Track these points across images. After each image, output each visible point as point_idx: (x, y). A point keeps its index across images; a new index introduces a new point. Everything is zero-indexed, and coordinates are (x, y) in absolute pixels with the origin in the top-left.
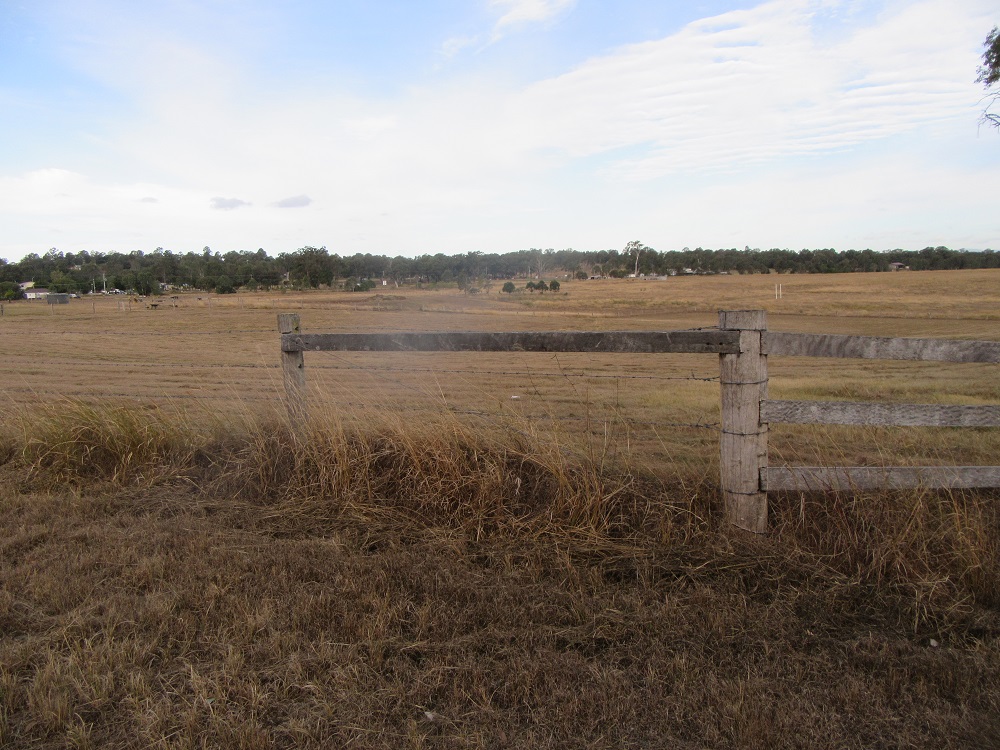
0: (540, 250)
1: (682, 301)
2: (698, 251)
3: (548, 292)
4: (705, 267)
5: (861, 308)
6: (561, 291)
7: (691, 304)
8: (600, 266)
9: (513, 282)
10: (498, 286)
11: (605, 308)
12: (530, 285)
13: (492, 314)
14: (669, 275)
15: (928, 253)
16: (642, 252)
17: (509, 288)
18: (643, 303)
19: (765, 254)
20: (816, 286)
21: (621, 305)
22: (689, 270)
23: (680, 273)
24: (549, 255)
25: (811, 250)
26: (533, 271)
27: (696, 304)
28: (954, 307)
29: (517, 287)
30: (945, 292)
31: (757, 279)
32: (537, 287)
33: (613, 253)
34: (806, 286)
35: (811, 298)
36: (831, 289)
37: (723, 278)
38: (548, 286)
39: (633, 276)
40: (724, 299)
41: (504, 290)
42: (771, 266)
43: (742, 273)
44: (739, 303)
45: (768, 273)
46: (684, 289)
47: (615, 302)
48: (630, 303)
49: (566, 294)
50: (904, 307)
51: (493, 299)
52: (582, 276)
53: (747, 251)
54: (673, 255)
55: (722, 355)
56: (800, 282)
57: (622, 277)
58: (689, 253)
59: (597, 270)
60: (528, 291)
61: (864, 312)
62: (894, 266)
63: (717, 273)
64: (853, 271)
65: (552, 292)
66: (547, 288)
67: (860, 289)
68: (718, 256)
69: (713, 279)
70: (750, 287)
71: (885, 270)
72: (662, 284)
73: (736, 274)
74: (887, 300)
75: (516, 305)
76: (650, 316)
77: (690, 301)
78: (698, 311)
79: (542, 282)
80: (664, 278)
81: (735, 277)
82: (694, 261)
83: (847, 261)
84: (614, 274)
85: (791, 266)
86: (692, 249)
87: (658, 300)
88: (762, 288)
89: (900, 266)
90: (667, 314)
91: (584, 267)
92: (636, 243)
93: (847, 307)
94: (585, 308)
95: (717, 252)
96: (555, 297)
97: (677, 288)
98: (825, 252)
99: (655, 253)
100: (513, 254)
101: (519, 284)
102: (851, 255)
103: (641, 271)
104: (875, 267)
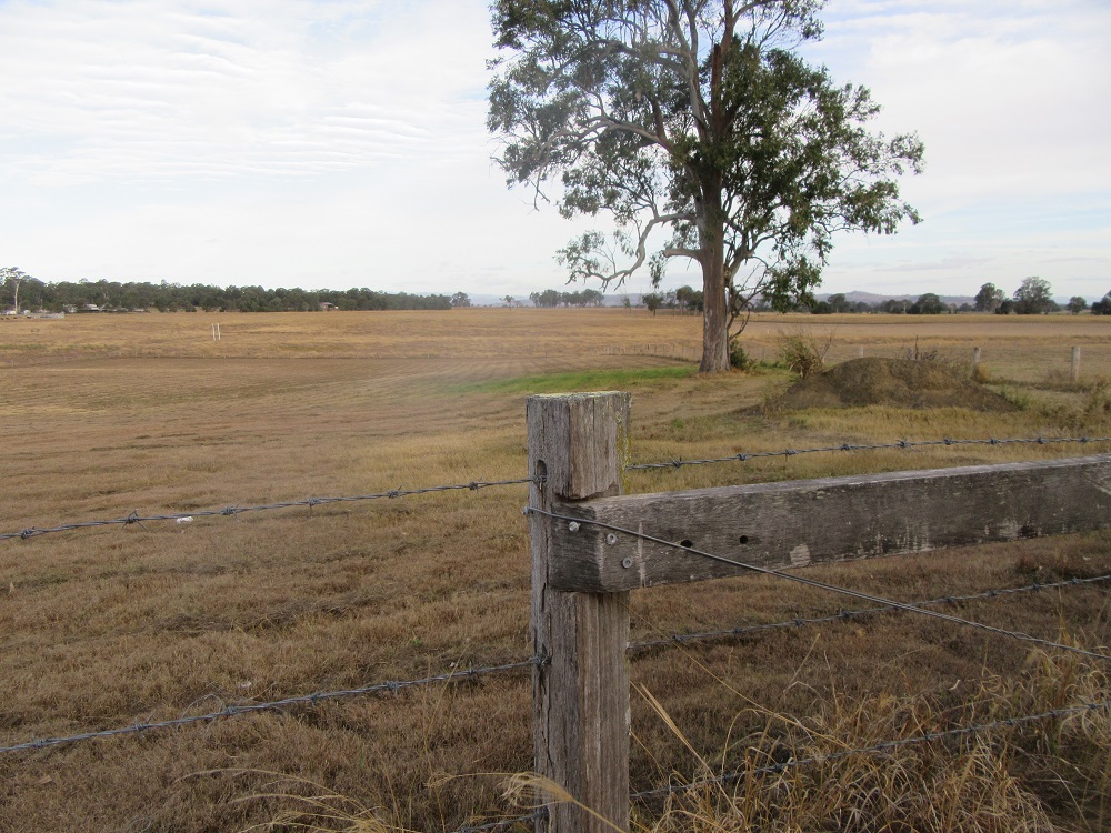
1: (97, 343)
2: (102, 284)
4: (114, 303)
5: (309, 349)
7: (110, 348)
14: (66, 312)
15: (353, 293)
16: (22, 283)
18: (42, 348)
19: (186, 289)
20: (256, 325)
21: (9, 351)
22: (94, 307)
23: (82, 310)
25: (239, 286)
27: (117, 348)
28: (394, 346)
30: (380, 332)
31: (181, 317)
34: (243, 326)
35: (254, 340)
36: (270, 329)
37: (138, 316)
39: (12, 312)
40: (150, 341)
42: (196, 304)
43: (162, 311)
44: (172, 345)
45: (194, 311)
46: (92, 329)
48: (21, 348)
50: (351, 347)
53: (163, 286)
54: (67, 287)
56: (235, 322)
58: (90, 285)
61: (315, 353)
62: (324, 305)
63: (131, 310)
64: (286, 311)
67: (300, 329)
68: (129, 291)
69: (128, 318)
70: (179, 329)
71: (317, 310)
72: (59, 323)
73: (155, 311)
74: (331, 340)
76: (60, 364)
77: (109, 344)
78: (124, 357)
80: (61, 316)
81: (154, 316)
82: (98, 295)
83: (278, 299)
85: (221, 303)
86: (94, 280)
87: (60, 344)
88: (193, 328)
89: (329, 306)
90: (82, 361)
92: (11, 270)
93: (295, 348)
95: (126, 285)
97: (83, 328)
98: (252, 288)
99: (42, 284)
102: (280, 293)
103: (24, 307)
104: (307, 306)
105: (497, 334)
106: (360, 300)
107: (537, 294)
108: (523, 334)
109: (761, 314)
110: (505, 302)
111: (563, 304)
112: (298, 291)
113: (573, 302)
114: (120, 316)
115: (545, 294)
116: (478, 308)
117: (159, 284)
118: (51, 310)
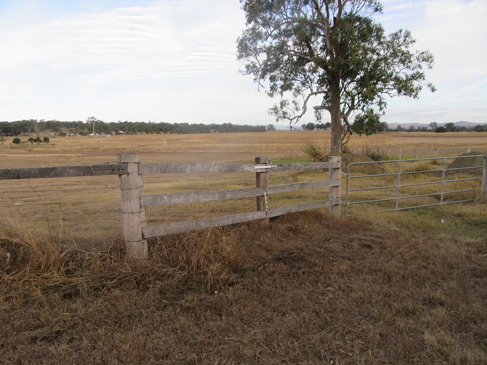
0: (36, 120)
1: (119, 147)
2: (126, 122)
3: (43, 143)
4: (130, 131)
6: (50, 143)
7: (123, 149)
8: (73, 129)
9: (19, 138)
10: (9, 140)
11: (77, 151)
12: (30, 140)
13: (6, 156)
14: (111, 134)
15: (225, 125)
16: (96, 123)
17: (17, 141)
18: (98, 149)
19: (158, 124)
20: (181, 139)
21: (86, 150)
22: (122, 132)
23: (117, 133)
24: (42, 123)
25: (178, 123)
26: (32, 132)
27: (126, 149)
29: (22, 141)
30: (232, 142)
31: (154, 136)
32: (35, 141)
33: (80, 123)
34: (178, 140)
35: (179, 145)
36: (188, 141)
37: (139, 136)
38: (42, 140)
39: (92, 134)
40: (139, 146)
41: (13, 142)
42: (161, 130)
43: (148, 133)
44: (147, 147)
45: (160, 133)
46: (120, 141)
47: (83, 148)
48: (91, 149)
49: (54, 144)
50: (217, 148)
51: (7, 148)
52: (63, 135)
53: (150, 123)
54: (113, 124)
55: (120, 175)
56: (174, 138)
57: (86, 135)
58: (121, 123)
59: (71, 131)
60: (29, 143)
62: (212, 131)
63: (136, 133)
64: (196, 133)
65: (45, 143)
66: (42, 141)
67: (199, 141)
68: (136, 125)
69: (135, 136)
70: (152, 140)
71: (209, 133)
72: (108, 139)
73: (145, 134)
75: (21, 151)
76: (102, 155)
77: (123, 147)
79: (38, 138)
80: (109, 136)
81: (144, 136)
82: (124, 127)
83: (194, 128)
84: (81, 134)
85: (170, 130)
86: (123, 121)
87: (106, 147)
88: (157, 140)
89: (215, 131)
90: (111, 154)
91: (64, 130)
92: (93, 118)
94: (65, 152)
95: (135, 123)
96: (47, 146)
97: (116, 141)
98: (184, 124)
99: (104, 123)
100: (18, 122)
101: (23, 138)
102: (195, 126)
103: (97, 132)
104: (205, 131)
105: (282, 142)
106: (228, 128)
107: (305, 125)
108: (293, 142)
109: (410, 133)
110: (289, 129)
111: (316, 129)
112: (202, 124)
113: (321, 128)
114: (132, 135)
115: (308, 125)
116: (279, 131)
117: (148, 122)
118: (106, 133)
